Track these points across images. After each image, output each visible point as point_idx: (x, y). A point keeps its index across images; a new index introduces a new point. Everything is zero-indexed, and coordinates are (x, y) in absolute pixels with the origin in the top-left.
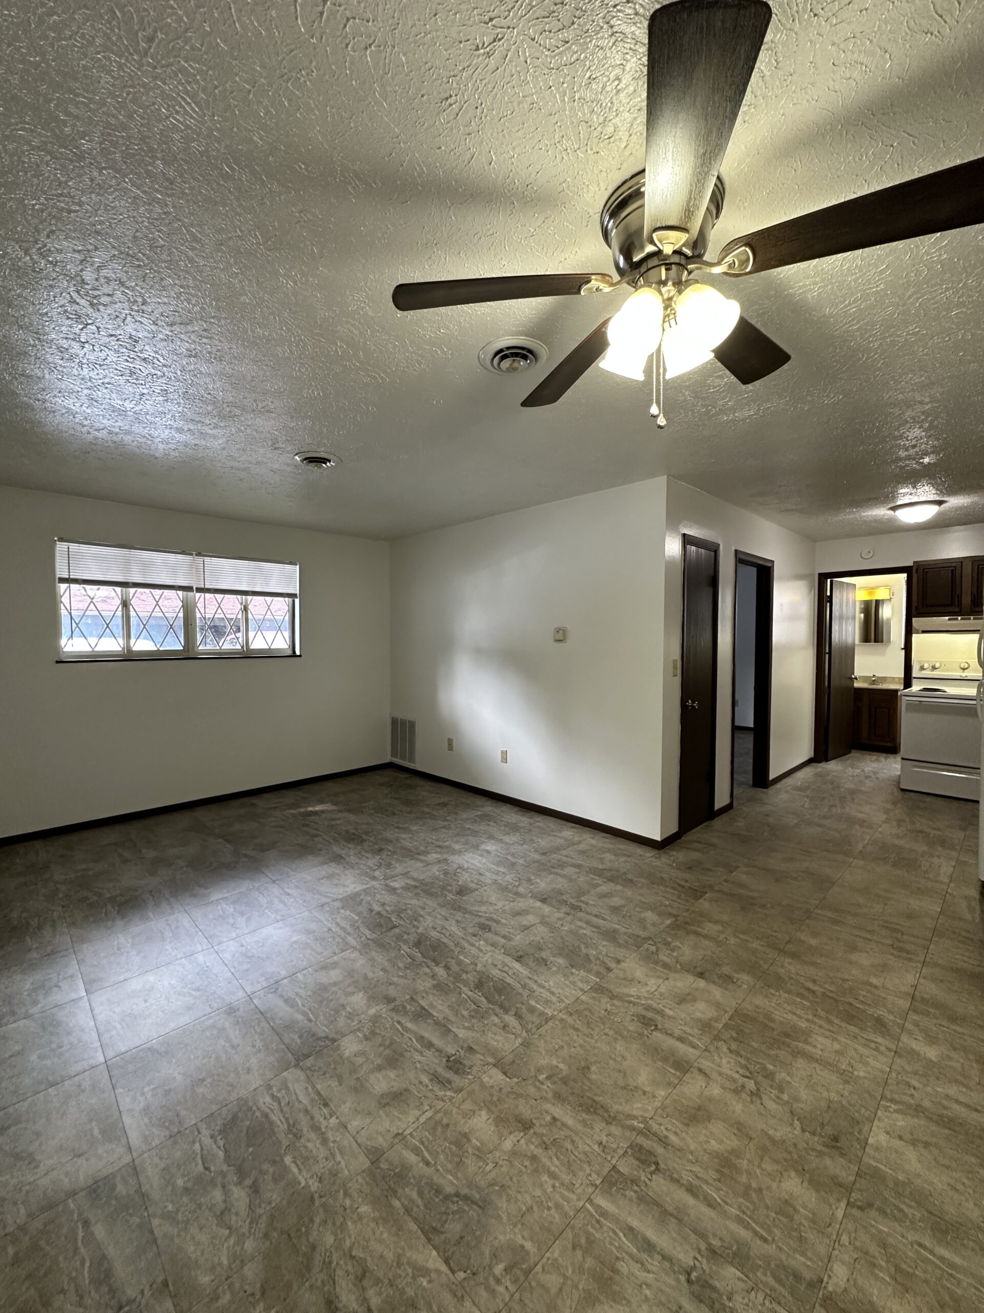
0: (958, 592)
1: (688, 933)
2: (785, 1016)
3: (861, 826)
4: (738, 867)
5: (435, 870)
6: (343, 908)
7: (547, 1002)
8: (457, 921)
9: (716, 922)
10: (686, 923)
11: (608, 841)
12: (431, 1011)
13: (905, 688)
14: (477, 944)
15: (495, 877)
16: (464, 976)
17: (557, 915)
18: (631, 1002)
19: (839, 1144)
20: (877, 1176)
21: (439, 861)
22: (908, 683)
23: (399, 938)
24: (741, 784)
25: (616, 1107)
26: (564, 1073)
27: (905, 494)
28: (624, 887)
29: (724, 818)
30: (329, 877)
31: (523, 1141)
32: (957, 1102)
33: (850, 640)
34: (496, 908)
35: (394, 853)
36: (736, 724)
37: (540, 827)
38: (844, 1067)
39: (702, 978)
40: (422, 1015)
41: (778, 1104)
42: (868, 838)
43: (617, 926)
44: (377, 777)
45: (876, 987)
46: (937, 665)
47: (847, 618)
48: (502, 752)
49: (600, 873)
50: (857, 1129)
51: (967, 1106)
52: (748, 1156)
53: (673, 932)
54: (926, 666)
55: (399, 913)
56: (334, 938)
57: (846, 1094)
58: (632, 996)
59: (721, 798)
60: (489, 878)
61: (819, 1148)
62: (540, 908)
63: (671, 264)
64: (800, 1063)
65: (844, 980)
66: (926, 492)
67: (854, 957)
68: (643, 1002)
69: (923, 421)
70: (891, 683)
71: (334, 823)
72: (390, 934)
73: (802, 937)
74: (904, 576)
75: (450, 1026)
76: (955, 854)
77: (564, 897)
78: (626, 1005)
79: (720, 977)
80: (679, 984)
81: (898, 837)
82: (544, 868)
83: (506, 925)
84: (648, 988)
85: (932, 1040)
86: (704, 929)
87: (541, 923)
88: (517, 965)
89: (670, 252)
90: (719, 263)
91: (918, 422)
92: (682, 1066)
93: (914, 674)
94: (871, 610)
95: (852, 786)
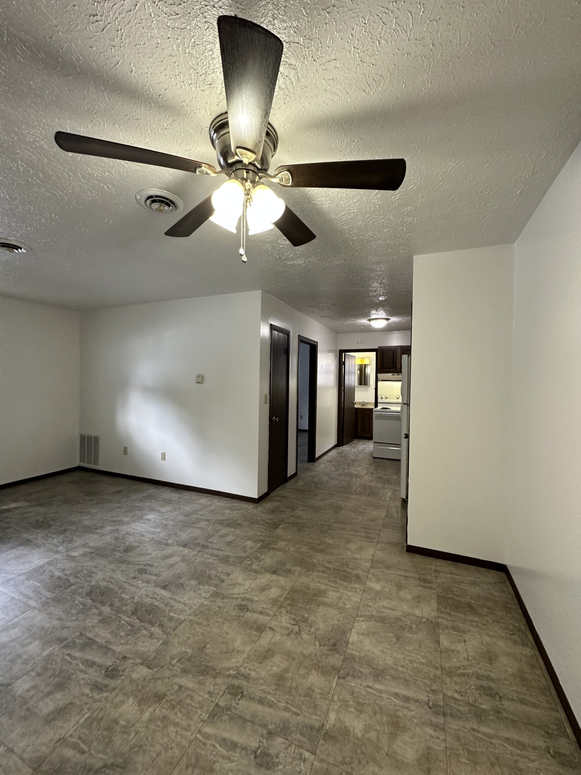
0: (395, 362)
1: (269, 549)
2: (316, 585)
3: (356, 478)
4: (298, 507)
5: (108, 539)
6: (27, 579)
7: (182, 611)
8: (122, 571)
9: (285, 540)
10: (269, 544)
11: (228, 502)
12: (96, 639)
13: (375, 408)
14: (136, 584)
15: (152, 536)
16: (124, 608)
17: (193, 553)
18: (233, 598)
19: (336, 648)
20: (352, 658)
21: (112, 532)
22: (376, 406)
23: (74, 592)
24: (302, 461)
25: (220, 666)
26: (190, 655)
27: (374, 314)
28: (235, 528)
29: (293, 481)
30: (18, 558)
31: (158, 709)
32: (387, 608)
33: (353, 384)
34: (152, 556)
35: (75, 531)
36: (299, 428)
37: (185, 499)
38: (341, 605)
39: (275, 574)
40: (89, 644)
41: (309, 635)
42: (358, 483)
43: (229, 553)
44: (67, 478)
45: (357, 559)
46: (388, 397)
47: (352, 373)
48: (162, 454)
49: (220, 522)
50: (345, 636)
51: (390, 609)
52: (292, 670)
53: (261, 551)
54: (383, 397)
55: (76, 574)
56: (16, 605)
57: (341, 619)
58: (235, 594)
59: (291, 471)
60: (148, 537)
61: (327, 652)
62: (181, 551)
63: (249, 170)
64: (321, 608)
65: (343, 559)
66: (382, 314)
67: (348, 546)
68: (241, 596)
69: (378, 279)
70: (371, 405)
71: (25, 516)
72: (68, 590)
73: (326, 540)
74: (375, 353)
75: (110, 647)
76: (392, 486)
77: (198, 541)
78: (231, 600)
79: (284, 571)
80: (262, 580)
81: (371, 481)
82: (186, 525)
83: (158, 566)
84: (245, 587)
85: (378, 580)
86: (278, 545)
87: (182, 560)
88: (163, 592)
89: (247, 163)
90: (275, 176)
91: (376, 280)
92: (260, 629)
93: (379, 401)
94: (362, 369)
95: (353, 458)
